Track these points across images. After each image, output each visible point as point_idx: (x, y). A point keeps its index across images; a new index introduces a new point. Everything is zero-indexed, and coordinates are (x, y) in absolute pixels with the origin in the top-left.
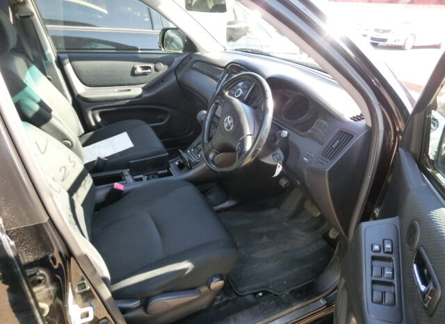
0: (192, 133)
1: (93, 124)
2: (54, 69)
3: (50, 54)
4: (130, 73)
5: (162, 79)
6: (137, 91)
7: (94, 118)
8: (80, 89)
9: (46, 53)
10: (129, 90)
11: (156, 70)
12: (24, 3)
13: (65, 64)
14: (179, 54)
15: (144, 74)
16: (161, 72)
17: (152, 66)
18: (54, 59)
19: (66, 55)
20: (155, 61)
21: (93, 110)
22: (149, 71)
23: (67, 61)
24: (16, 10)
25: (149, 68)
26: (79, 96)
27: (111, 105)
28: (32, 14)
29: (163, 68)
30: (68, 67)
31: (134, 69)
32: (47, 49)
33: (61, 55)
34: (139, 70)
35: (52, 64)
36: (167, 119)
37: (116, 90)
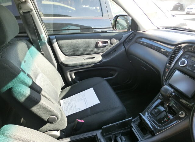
0: (130, 82)
1: (70, 80)
2: (47, 47)
3: (43, 37)
4: (94, 47)
5: (115, 49)
6: (98, 58)
7: (71, 76)
8: (63, 58)
9: (41, 36)
10: (94, 58)
11: (111, 44)
12: (26, 2)
13: (53, 43)
14: (126, 32)
15: (104, 47)
16: (114, 45)
17: (109, 41)
18: (46, 40)
19: (54, 37)
20: (111, 38)
21: (70, 71)
22: (107, 44)
23: (55, 40)
24: (20, 8)
25: (107, 42)
26: (62, 63)
27: (82, 68)
28: (32, 10)
29: (116, 42)
30: (56, 45)
31: (97, 44)
32: (42, 34)
33: (51, 37)
34: (101, 44)
35: (45, 43)
36: (116, 75)
37: (85, 58)
